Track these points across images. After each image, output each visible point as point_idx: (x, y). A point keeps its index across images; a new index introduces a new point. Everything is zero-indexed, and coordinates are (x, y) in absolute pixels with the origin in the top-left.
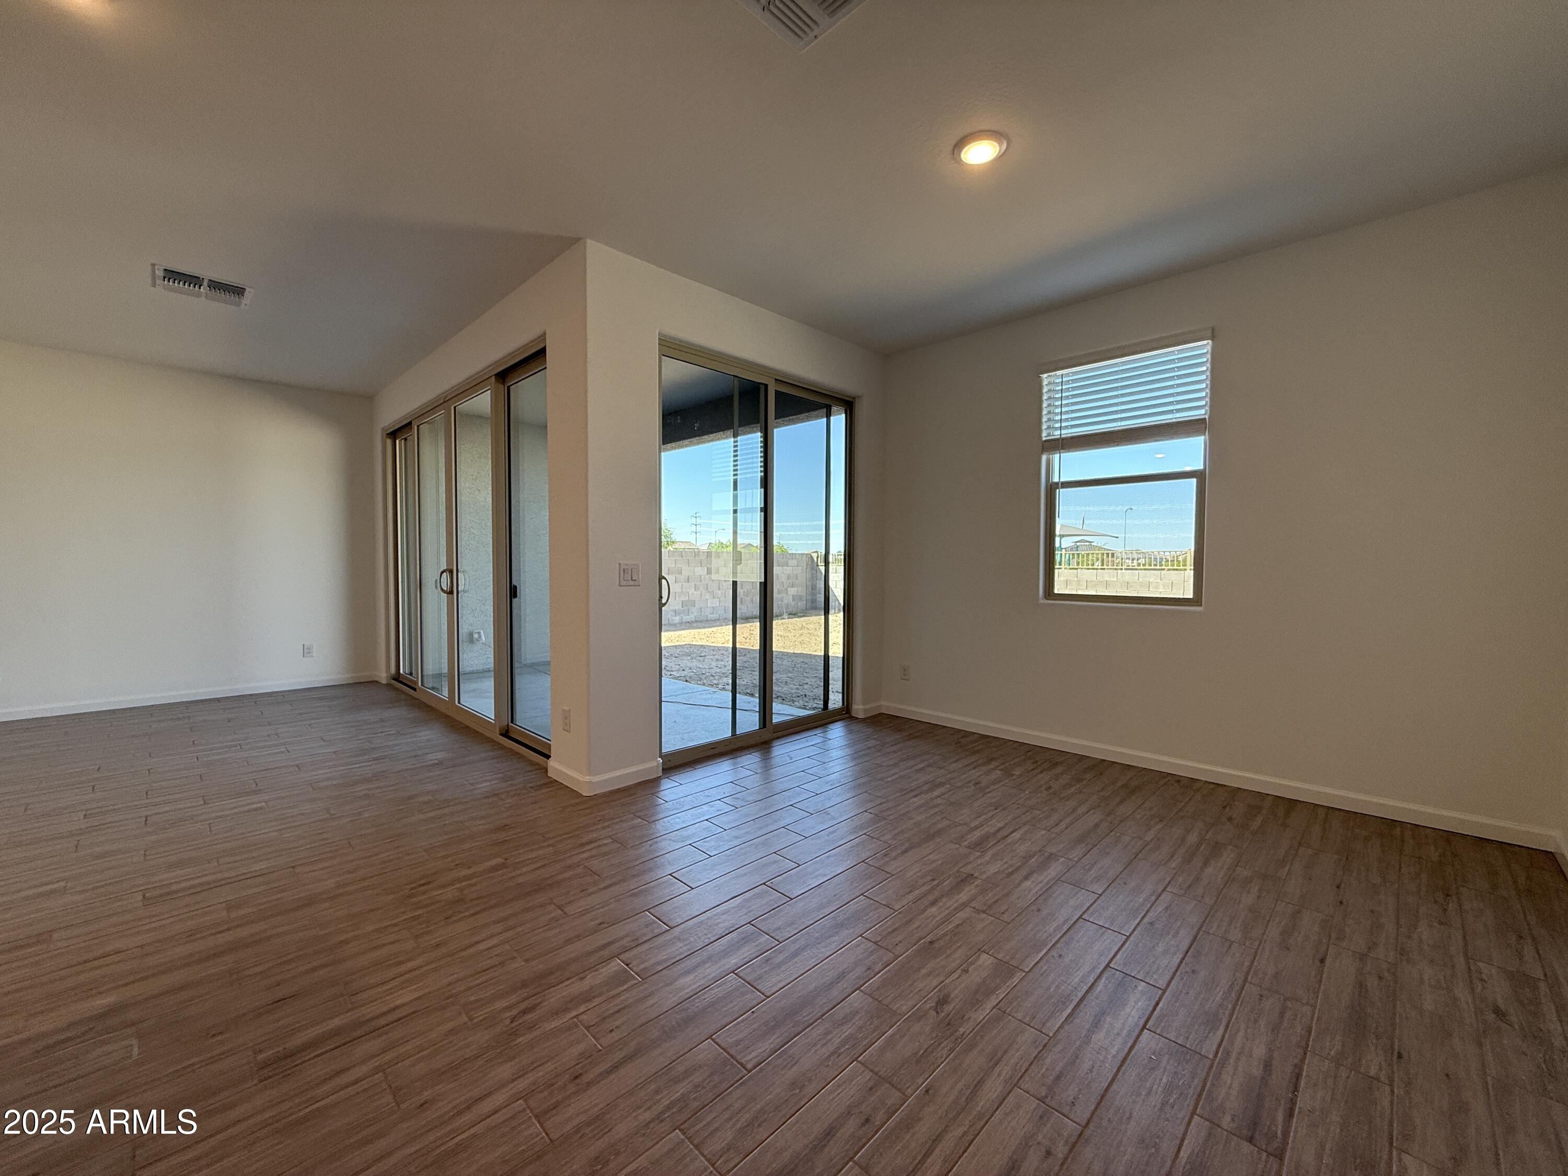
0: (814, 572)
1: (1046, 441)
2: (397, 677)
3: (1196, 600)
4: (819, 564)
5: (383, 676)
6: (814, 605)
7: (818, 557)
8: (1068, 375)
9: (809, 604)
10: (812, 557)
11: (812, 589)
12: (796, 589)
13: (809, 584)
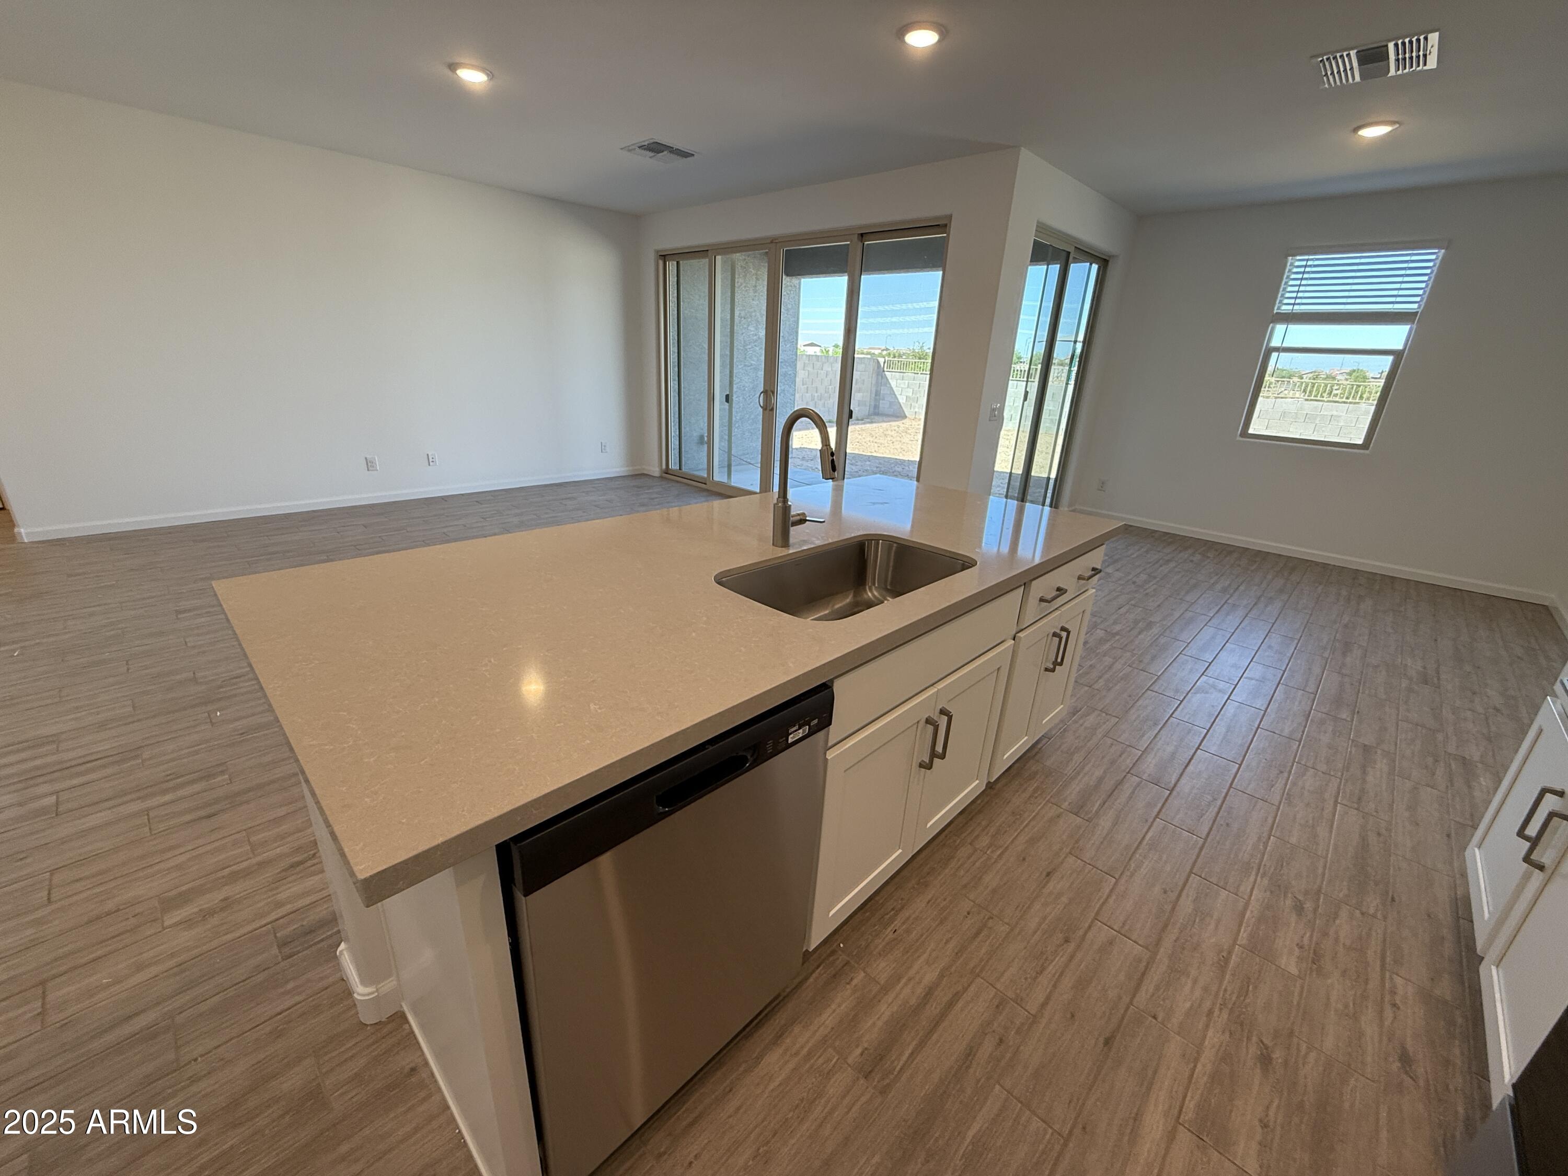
0: (880, 377)
1: (1277, 313)
2: (667, 471)
3: (1365, 445)
4: (885, 369)
5: (655, 471)
6: (877, 411)
7: (884, 363)
8: (1312, 260)
9: (872, 409)
10: (878, 362)
11: (876, 395)
12: (861, 394)
13: (874, 390)
